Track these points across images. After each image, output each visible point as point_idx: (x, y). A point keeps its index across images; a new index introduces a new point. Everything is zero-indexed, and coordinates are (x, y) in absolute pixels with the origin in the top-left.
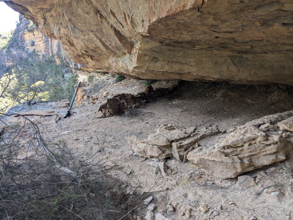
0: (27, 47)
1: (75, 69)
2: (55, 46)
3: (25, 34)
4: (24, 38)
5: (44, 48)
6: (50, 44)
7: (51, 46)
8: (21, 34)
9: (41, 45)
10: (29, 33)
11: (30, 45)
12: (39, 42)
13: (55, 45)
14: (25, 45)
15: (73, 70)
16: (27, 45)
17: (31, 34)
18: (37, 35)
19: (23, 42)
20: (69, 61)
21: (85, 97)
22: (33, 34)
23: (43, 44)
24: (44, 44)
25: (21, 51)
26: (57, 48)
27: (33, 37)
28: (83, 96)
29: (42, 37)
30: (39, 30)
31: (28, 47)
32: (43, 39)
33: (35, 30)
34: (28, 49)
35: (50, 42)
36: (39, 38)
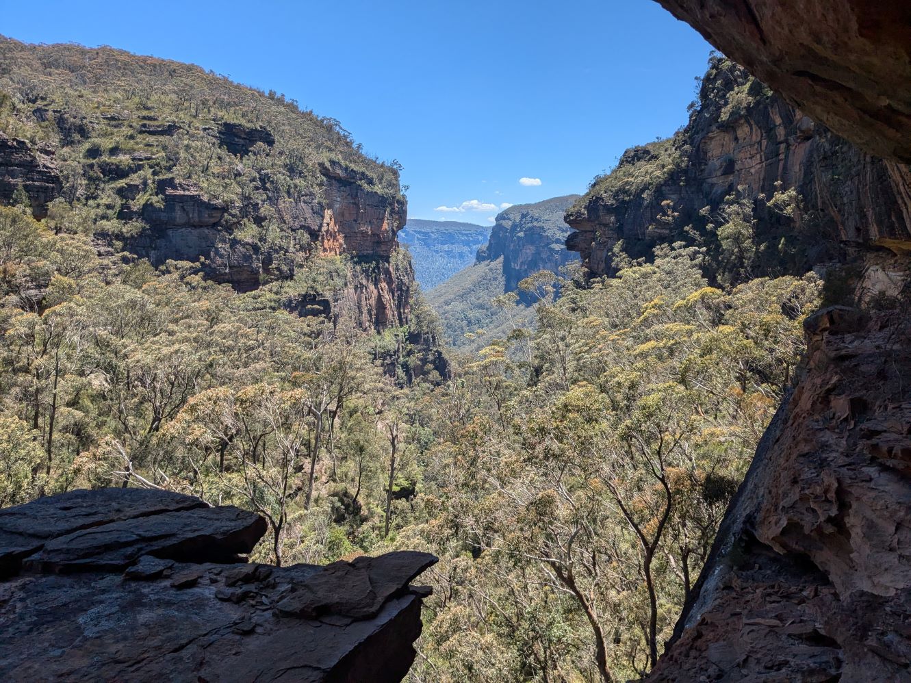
0: (709, 180)
1: (858, 245)
2: (797, 168)
3: (711, 139)
4: (706, 153)
5: (762, 177)
6: (781, 164)
7: (785, 168)
8: (699, 139)
9: (753, 171)
10: (722, 134)
11: (719, 173)
12: (749, 160)
13: (798, 163)
14: (705, 174)
15: (851, 251)
16: (710, 174)
17: (727, 138)
18: (745, 139)
19: (700, 164)
20: (838, 218)
21: (841, 405)
22: (732, 137)
23: (759, 166)
24: (764, 164)
25: (692, 193)
26: (803, 172)
27: (733, 145)
28: (829, 391)
29: (760, 143)
30: (752, 123)
31: (714, 180)
32: (763, 148)
33: (742, 121)
34: (713, 185)
35: (782, 157)
36: (752, 145)
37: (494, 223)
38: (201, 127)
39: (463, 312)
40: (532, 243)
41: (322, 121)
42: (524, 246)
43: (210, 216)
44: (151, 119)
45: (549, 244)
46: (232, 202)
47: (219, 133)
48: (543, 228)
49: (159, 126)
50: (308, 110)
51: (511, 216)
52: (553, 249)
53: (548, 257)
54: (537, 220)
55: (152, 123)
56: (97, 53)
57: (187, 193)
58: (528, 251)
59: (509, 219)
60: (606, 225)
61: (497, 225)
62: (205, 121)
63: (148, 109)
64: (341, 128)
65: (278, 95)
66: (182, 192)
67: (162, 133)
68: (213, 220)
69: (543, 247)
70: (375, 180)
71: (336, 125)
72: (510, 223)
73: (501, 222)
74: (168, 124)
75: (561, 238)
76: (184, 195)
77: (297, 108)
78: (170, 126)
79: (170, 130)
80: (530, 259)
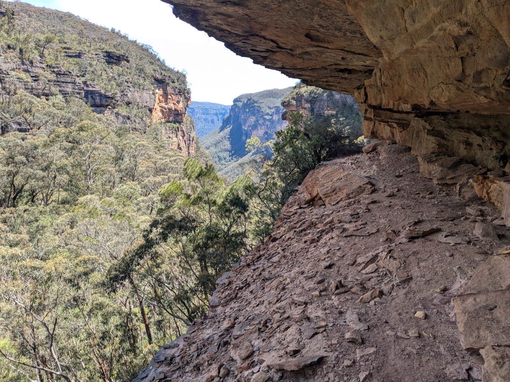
37: (232, 104)
38: (94, 53)
39: (216, 153)
40: (254, 115)
41: (142, 46)
42: (249, 116)
43: (106, 101)
44: (68, 49)
45: (263, 116)
46: (116, 94)
47: (104, 56)
48: (260, 107)
49: (74, 53)
50: (134, 40)
51: (242, 100)
52: (266, 119)
53: (263, 123)
54: (256, 102)
55: (69, 51)
56: (15, 6)
57: (94, 89)
58: (252, 120)
59: (241, 101)
60: (305, 108)
61: (234, 105)
62: (96, 50)
63: (66, 43)
64: (153, 50)
65: (117, 30)
66: (92, 89)
67: (75, 56)
68: (107, 103)
69: (260, 117)
70: (176, 81)
71: (150, 48)
72: (242, 104)
73: (236, 103)
74: (78, 52)
75: (269, 112)
76: (93, 91)
77: (127, 38)
78: (79, 53)
79: (79, 56)
80: (253, 124)
